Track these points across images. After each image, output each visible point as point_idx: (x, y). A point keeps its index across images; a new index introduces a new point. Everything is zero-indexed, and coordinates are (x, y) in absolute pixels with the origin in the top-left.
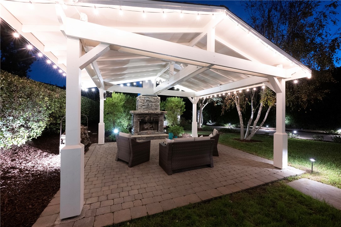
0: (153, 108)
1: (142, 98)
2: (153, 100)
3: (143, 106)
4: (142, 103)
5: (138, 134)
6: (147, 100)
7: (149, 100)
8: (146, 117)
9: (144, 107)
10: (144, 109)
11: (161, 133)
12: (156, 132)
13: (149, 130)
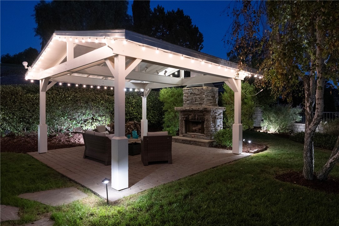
0: (197, 103)
1: (186, 91)
2: (196, 92)
3: (188, 100)
4: (186, 98)
5: (184, 136)
6: (191, 92)
7: (193, 92)
8: (190, 115)
9: (188, 102)
10: (188, 104)
11: (206, 138)
12: (201, 136)
13: (197, 133)
